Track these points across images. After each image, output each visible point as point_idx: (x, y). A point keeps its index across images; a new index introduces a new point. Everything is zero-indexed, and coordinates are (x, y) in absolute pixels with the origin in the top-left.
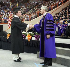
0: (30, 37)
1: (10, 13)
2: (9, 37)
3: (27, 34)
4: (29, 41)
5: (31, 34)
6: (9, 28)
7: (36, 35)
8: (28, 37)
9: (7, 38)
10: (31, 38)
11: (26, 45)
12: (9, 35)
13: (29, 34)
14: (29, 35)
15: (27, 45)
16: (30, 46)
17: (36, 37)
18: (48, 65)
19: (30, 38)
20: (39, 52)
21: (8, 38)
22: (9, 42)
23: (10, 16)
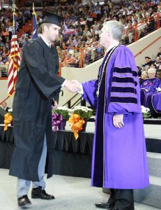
0: (81, 121)
2: (10, 125)
3: (69, 114)
4: (77, 137)
5: (81, 113)
6: (11, 93)
8: (72, 124)
9: (3, 127)
10: (84, 126)
11: (67, 150)
12: (11, 118)
13: (76, 112)
14: (77, 116)
15: (70, 150)
16: (79, 152)
19: (79, 125)
21: (5, 129)
22: (11, 140)
23: (13, 53)
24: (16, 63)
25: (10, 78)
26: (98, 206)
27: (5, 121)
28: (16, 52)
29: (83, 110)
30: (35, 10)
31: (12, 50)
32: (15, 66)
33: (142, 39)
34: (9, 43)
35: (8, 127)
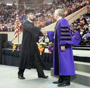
0: (43, 48)
1: (17, 18)
2: (15, 49)
3: (38, 45)
4: (41, 54)
5: (43, 45)
6: (16, 37)
7: (50, 46)
10: (44, 50)
12: (15, 47)
13: (41, 45)
14: (41, 46)
17: (49, 49)
18: (65, 85)
19: (42, 50)
20: (53, 68)
21: (13, 51)
22: (15, 55)
23: (17, 22)
24: (18, 26)
25: (15, 31)
26: (54, 83)
27: (13, 48)
28: (18, 21)
29: (44, 44)
30: (25, 6)
31: (16, 21)
32: (17, 27)
33: (66, 17)
34: (15, 18)
35: (14, 50)
